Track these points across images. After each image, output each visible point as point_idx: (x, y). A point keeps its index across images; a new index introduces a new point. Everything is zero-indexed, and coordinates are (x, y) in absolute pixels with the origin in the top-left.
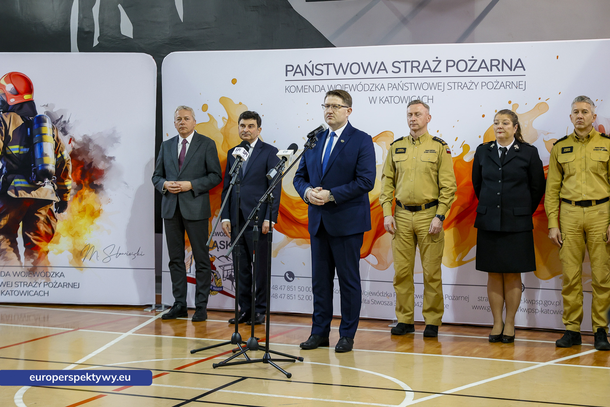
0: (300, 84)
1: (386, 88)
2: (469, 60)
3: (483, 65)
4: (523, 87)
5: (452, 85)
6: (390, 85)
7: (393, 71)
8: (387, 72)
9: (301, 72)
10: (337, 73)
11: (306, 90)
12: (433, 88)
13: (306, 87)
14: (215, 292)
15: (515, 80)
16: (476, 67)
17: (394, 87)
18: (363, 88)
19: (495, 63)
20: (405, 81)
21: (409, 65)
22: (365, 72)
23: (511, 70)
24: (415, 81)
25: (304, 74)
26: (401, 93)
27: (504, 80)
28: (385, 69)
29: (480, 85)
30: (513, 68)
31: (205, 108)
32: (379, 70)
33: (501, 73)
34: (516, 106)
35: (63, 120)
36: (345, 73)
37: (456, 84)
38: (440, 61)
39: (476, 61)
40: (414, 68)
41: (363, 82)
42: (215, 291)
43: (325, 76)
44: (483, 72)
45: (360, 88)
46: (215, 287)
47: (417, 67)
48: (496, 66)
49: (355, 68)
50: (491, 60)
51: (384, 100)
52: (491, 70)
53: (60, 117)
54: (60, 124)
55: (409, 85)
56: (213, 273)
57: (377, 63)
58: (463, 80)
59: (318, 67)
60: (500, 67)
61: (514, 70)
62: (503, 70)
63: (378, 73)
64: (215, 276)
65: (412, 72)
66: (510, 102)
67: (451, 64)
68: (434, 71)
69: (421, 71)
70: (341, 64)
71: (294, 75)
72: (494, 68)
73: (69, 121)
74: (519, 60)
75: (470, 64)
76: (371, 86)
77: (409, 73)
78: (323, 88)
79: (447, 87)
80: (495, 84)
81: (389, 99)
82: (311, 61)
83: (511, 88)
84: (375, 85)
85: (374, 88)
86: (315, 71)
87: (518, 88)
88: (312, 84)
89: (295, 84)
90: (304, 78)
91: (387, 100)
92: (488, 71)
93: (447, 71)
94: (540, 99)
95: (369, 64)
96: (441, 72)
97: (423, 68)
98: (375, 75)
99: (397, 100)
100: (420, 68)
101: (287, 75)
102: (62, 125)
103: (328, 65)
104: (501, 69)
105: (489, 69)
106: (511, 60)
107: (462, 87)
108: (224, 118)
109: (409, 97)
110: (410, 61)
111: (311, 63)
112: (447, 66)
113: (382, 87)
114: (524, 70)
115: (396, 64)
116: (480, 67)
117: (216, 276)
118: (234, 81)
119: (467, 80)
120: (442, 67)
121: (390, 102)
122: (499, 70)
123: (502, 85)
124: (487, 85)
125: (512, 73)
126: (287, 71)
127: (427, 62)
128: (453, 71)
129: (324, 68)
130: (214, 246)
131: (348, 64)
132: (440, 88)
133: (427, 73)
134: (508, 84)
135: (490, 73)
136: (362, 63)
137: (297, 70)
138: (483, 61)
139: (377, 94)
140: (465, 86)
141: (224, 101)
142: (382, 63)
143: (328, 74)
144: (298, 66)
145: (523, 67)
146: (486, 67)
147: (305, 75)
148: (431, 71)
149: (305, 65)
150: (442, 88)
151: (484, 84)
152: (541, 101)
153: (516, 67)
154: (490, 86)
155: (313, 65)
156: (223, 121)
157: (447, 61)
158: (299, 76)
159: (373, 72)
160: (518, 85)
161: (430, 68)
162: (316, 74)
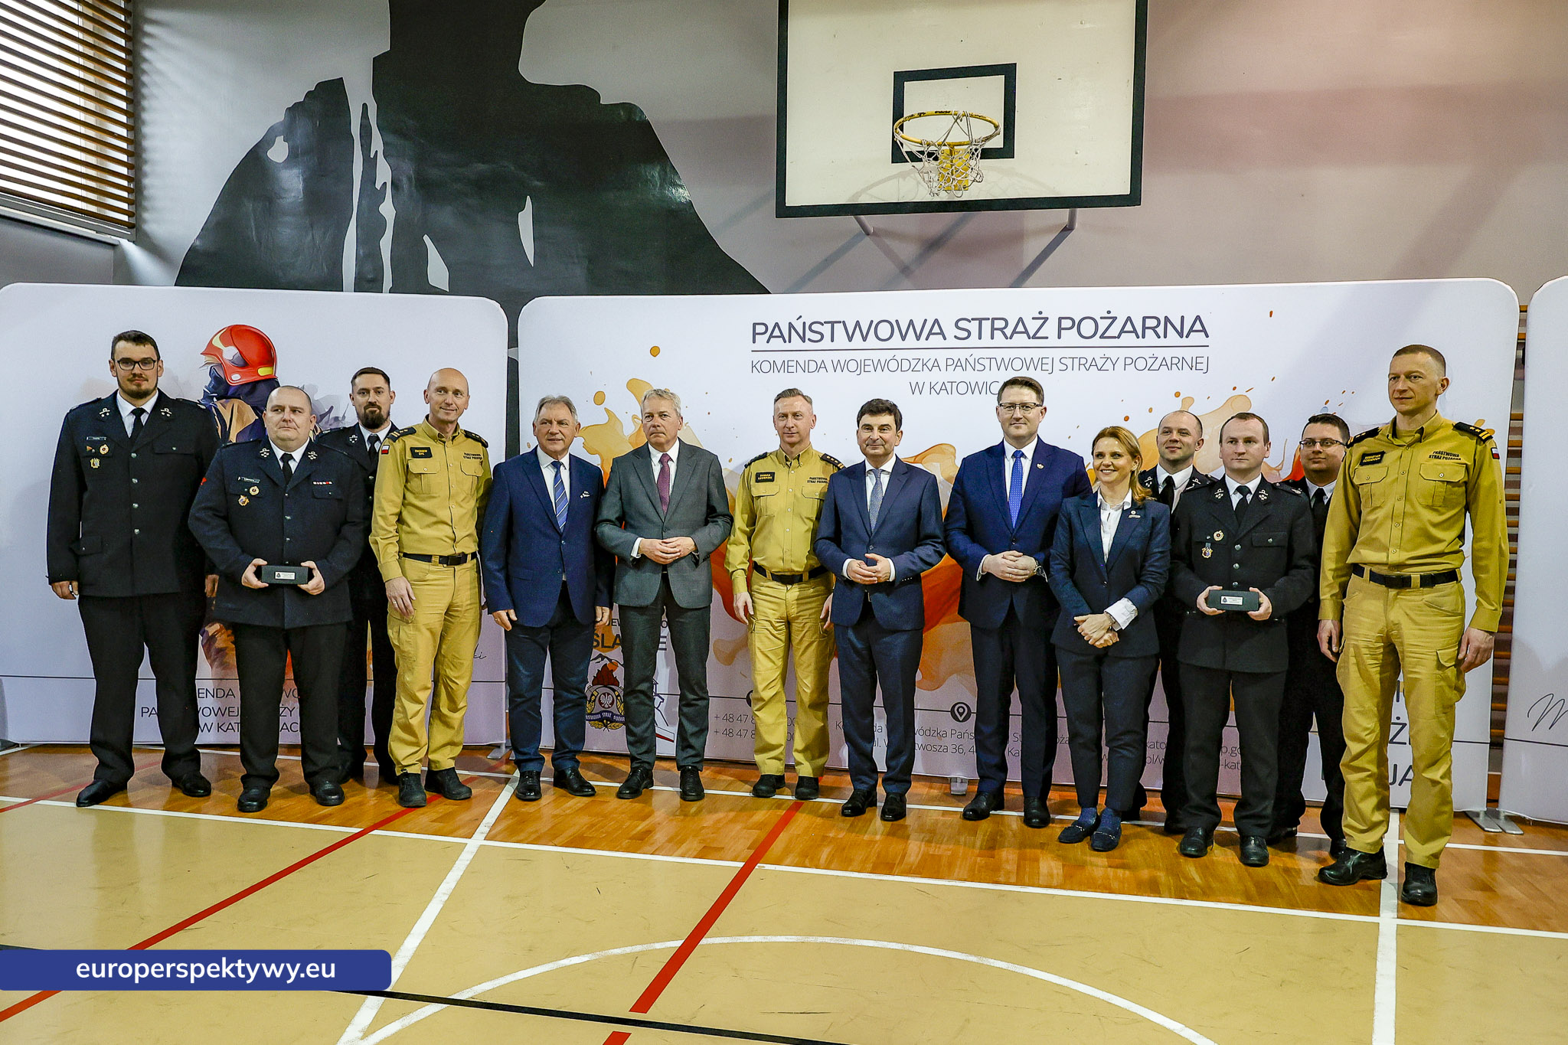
0: (780, 358)
1: (943, 366)
2: (1101, 318)
3: (1129, 327)
4: (1204, 367)
5: (1069, 362)
6: (950, 362)
7: (955, 337)
8: (945, 339)
9: (782, 336)
10: (850, 339)
11: (790, 369)
12: (1032, 367)
13: (790, 364)
14: (617, 724)
15: (1189, 354)
16: (1114, 330)
17: (958, 364)
18: (900, 365)
19: (1151, 323)
20: (978, 354)
21: (986, 325)
22: (903, 338)
23: (1182, 337)
24: (999, 354)
25: (787, 339)
26: (971, 376)
27: (1167, 353)
28: (942, 333)
29: (1121, 363)
30: (1185, 334)
31: (599, 398)
32: (930, 333)
33: (1162, 342)
34: (1190, 400)
35: (332, 415)
36: (865, 339)
37: (1076, 361)
38: (1046, 319)
39: (1114, 319)
40: (995, 331)
41: (900, 355)
42: (617, 722)
43: (826, 343)
44: (1128, 339)
45: (893, 365)
46: (617, 715)
47: (1002, 330)
48: (1153, 329)
49: (884, 331)
50: (1144, 318)
51: (937, 388)
52: (1143, 337)
53: (327, 410)
54: (328, 422)
55: (986, 362)
56: (614, 691)
57: (926, 320)
58: (1089, 354)
59: (814, 327)
60: (1160, 330)
61: (1187, 337)
62: (1165, 337)
63: (927, 339)
64: (617, 697)
65: (992, 338)
66: (1177, 395)
67: (1066, 323)
68: (1034, 337)
69: (1009, 336)
70: (858, 322)
71: (768, 342)
72: (1149, 333)
73: (344, 417)
74: (1198, 318)
75: (1103, 325)
76: (913, 363)
77: (986, 340)
78: (823, 366)
79: (1058, 366)
80: (1150, 362)
81: (948, 386)
82: (801, 317)
83: (1180, 368)
84: (921, 360)
85: (919, 367)
86: (809, 335)
87: (1194, 368)
88: (802, 357)
89: (771, 357)
90: (787, 346)
91: (944, 387)
92: (1138, 337)
93: (1059, 337)
94: (1234, 388)
95: (911, 322)
96: (1047, 338)
97: (1014, 332)
98: (922, 343)
99: (962, 388)
100: (1008, 332)
101: (754, 342)
102: (330, 425)
103: (833, 323)
104: (1162, 334)
105: (1140, 335)
106: (1183, 317)
107: (1087, 366)
108: (634, 417)
109: (985, 384)
110: (989, 319)
111: (801, 321)
112: (1060, 329)
113: (936, 364)
114: (1207, 336)
115: (961, 324)
116: (1122, 331)
117: (619, 695)
118: (655, 351)
119: (1097, 354)
120: (1050, 330)
121: (950, 393)
122: (1159, 337)
123: (1164, 363)
124: (1134, 362)
125: (1184, 341)
126: (755, 334)
127: (1021, 320)
128: (1070, 337)
129: (826, 330)
130: (615, 643)
131: (872, 322)
132: (1044, 367)
133: (1020, 339)
134: (1175, 361)
135: (1141, 342)
136: (897, 321)
137: (774, 332)
138: (1129, 319)
139: (924, 377)
140: (1094, 363)
141: (633, 385)
142: (936, 321)
143: (832, 340)
144: (777, 325)
145: (1204, 330)
146: (1135, 331)
147: (790, 342)
148: (1029, 338)
149: (790, 323)
150: (1049, 367)
151: (1129, 361)
152: (1236, 393)
153: (1191, 330)
154: (1141, 364)
155: (804, 323)
156: (634, 422)
157: (1060, 319)
158: (777, 343)
159: (918, 338)
160: (1194, 364)
161: (1026, 332)
162: (809, 339)
